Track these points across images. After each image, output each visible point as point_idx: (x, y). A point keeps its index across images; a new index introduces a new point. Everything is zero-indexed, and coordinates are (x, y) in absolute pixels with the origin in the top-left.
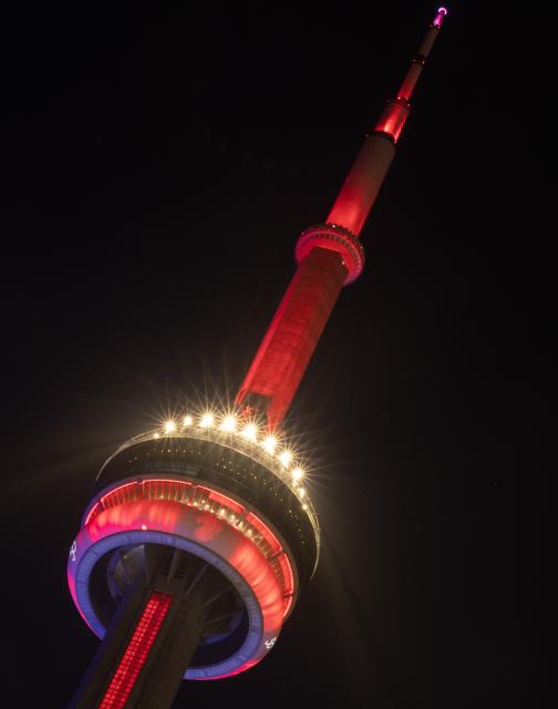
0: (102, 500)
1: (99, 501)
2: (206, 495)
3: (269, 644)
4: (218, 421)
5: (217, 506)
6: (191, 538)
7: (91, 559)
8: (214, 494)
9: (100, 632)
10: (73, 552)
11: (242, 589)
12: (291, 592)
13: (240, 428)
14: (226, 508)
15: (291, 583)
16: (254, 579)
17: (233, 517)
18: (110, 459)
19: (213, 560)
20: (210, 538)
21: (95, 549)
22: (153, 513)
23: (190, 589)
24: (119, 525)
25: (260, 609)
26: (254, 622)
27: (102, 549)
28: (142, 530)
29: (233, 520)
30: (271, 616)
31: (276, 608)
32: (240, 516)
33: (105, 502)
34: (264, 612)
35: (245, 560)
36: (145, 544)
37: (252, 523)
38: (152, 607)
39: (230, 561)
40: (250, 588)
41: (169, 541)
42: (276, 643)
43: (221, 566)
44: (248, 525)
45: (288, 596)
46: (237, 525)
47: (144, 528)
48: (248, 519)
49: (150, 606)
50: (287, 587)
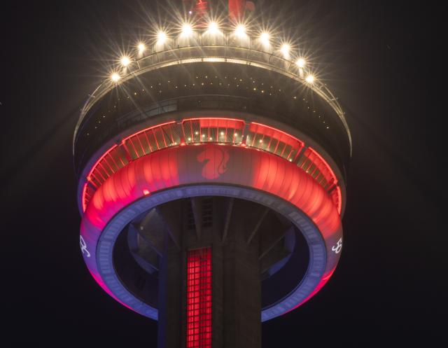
0: (89, 179)
1: (86, 181)
2: (196, 126)
3: (337, 249)
4: (174, 34)
5: (214, 131)
6: (202, 180)
7: (107, 247)
8: (204, 120)
9: (153, 314)
10: (84, 248)
11: (280, 208)
12: (335, 182)
13: (200, 30)
14: (223, 129)
15: (331, 173)
16: (288, 191)
17: (236, 135)
18: (77, 128)
19: (235, 193)
20: (222, 171)
21: (106, 236)
22: (148, 172)
23: (226, 232)
24: (119, 200)
25: (309, 219)
26: (310, 235)
27: (112, 233)
28: (144, 197)
29: (237, 139)
30: (325, 219)
31: (326, 210)
32: (243, 131)
33: (93, 179)
34: (315, 220)
35: (269, 176)
36: (156, 207)
37: (260, 131)
38: (194, 270)
39: (254, 186)
40: (289, 203)
41: (179, 194)
42: (344, 243)
43: (247, 195)
44: (256, 137)
45: (334, 188)
46: (244, 141)
47: (146, 192)
48: (253, 130)
49: (192, 271)
50: (328, 179)
